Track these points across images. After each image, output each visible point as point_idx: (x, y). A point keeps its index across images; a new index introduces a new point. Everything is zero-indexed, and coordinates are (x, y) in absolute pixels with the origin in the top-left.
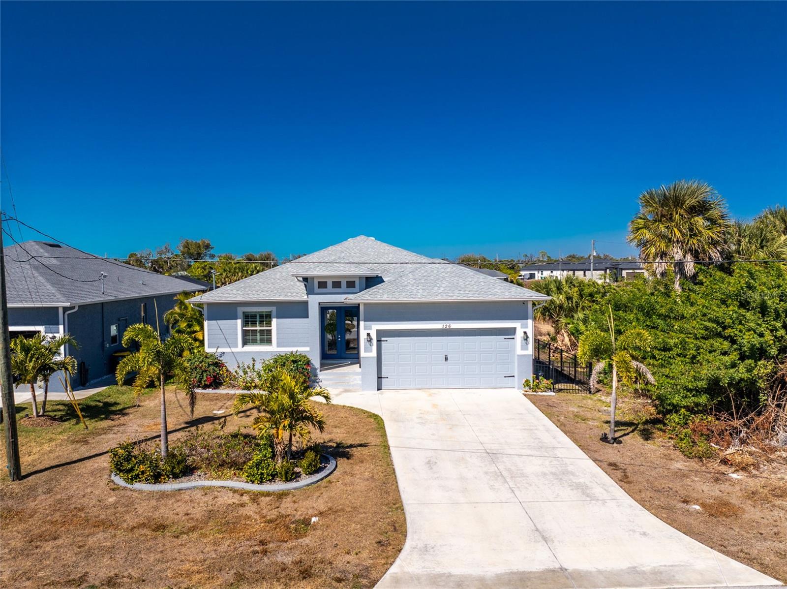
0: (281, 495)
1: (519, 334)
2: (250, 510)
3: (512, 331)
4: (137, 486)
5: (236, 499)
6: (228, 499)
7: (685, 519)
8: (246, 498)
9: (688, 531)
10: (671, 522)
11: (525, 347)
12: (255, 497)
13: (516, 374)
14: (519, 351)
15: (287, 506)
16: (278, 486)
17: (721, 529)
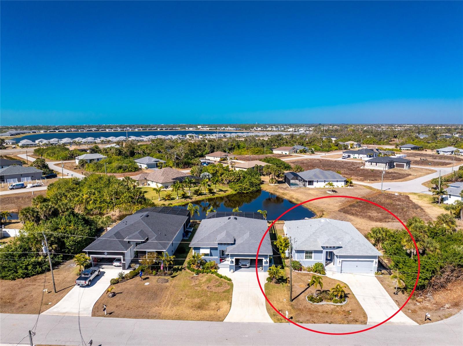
0: (342, 306)
1: (374, 262)
2: (338, 309)
3: (373, 261)
4: (315, 303)
5: (334, 307)
6: (332, 307)
7: (408, 314)
8: (335, 306)
9: (408, 316)
10: (406, 314)
11: (375, 265)
12: (337, 306)
13: (373, 270)
14: (374, 265)
15: (344, 308)
16: (339, 304)
17: (413, 316)
